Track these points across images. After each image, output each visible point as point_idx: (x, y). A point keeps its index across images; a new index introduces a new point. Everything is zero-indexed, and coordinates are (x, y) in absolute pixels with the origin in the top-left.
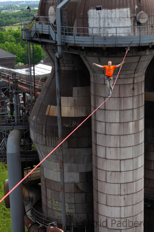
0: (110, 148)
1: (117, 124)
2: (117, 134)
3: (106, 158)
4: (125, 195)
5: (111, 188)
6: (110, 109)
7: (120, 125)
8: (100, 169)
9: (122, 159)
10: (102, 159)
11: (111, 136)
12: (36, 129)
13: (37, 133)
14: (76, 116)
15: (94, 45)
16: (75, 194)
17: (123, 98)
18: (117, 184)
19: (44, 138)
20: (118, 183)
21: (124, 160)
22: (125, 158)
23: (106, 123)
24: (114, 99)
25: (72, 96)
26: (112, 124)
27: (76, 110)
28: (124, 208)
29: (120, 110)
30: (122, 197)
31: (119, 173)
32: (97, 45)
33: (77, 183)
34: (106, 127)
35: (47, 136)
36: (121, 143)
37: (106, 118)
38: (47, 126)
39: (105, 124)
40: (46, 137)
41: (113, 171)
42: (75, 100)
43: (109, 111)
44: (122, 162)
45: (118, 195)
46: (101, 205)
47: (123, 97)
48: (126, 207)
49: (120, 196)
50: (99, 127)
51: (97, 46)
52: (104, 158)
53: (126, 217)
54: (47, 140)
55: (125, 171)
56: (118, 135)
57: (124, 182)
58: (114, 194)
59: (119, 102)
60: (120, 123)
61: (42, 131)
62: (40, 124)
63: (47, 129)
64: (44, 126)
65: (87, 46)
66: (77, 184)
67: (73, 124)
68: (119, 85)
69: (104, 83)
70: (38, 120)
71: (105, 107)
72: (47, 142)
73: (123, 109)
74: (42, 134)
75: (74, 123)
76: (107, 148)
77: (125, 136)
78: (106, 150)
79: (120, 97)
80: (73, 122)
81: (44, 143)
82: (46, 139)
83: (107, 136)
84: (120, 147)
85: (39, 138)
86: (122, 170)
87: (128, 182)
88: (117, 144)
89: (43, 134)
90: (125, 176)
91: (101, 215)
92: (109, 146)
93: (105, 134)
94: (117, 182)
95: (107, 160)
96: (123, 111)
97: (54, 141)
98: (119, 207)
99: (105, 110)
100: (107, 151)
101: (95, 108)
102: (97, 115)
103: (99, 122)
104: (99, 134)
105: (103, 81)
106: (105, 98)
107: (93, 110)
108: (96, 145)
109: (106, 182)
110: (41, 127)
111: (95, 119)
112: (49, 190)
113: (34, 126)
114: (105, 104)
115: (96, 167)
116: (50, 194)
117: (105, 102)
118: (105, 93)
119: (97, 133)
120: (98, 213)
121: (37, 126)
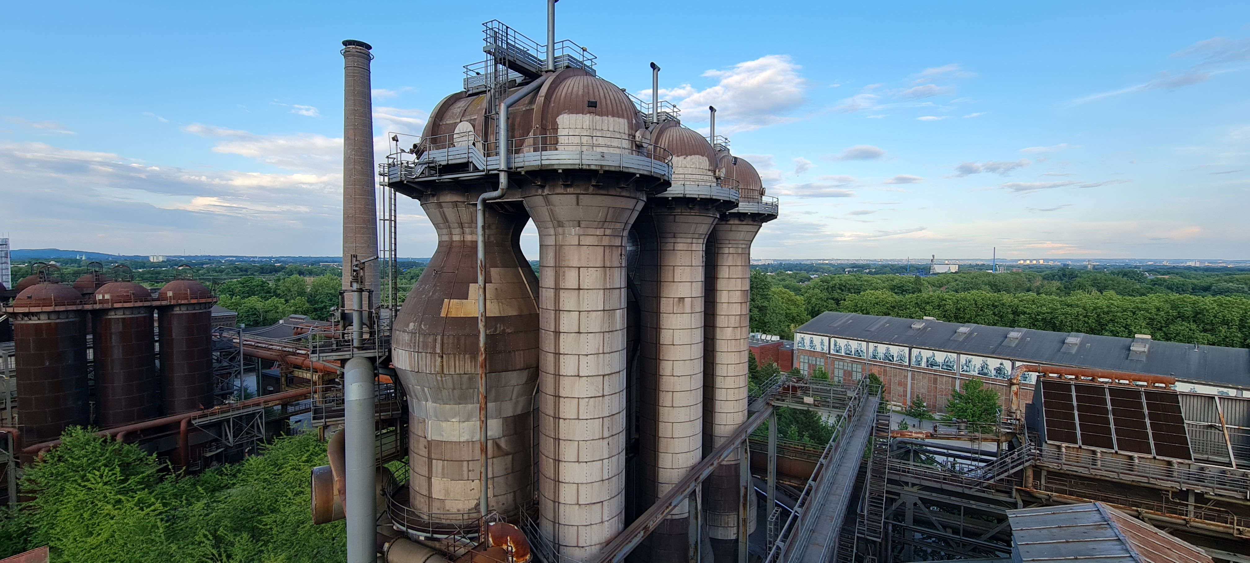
0: (587, 355)
1: (600, 312)
2: (599, 331)
3: (578, 376)
4: (609, 437)
5: (587, 429)
6: (588, 288)
7: (604, 314)
8: (564, 398)
9: (606, 373)
10: (571, 378)
11: (588, 334)
12: (418, 346)
14: (503, 315)
15: (582, 165)
16: (494, 459)
17: (608, 269)
18: (598, 420)
19: (439, 360)
20: (599, 418)
21: (608, 375)
22: (610, 373)
23: (580, 312)
24: (596, 269)
25: (491, 283)
26: (591, 313)
27: (500, 304)
28: (607, 460)
29: (604, 289)
30: (606, 441)
31: (601, 398)
32: (589, 165)
33: (499, 438)
34: (579, 320)
35: (444, 356)
36: (605, 345)
37: (581, 303)
38: (445, 337)
39: (579, 314)
40: (442, 357)
41: (591, 397)
42: (496, 289)
43: (586, 291)
44: (606, 377)
45: (599, 439)
46: (566, 464)
47: (608, 266)
48: (610, 459)
49: (601, 440)
50: (565, 322)
51: (588, 168)
52: (575, 376)
53: (610, 477)
54: (445, 363)
55: (609, 395)
56: (601, 332)
57: (608, 415)
58: (592, 439)
59: (603, 276)
60: (604, 310)
61: (435, 348)
62: (430, 335)
63: (445, 341)
64: (439, 338)
65: (569, 167)
66: (498, 441)
67: (498, 329)
68: (604, 246)
69: (577, 244)
70: (423, 327)
71: (579, 285)
72: (445, 366)
73: (608, 287)
74: (434, 353)
75: (500, 327)
76: (580, 356)
77: (610, 333)
79: (604, 267)
80: (498, 325)
81: (438, 369)
82: (442, 362)
83: (582, 335)
84: (603, 353)
85: (424, 363)
86: (605, 394)
87: (613, 413)
88: (599, 350)
89: (436, 353)
90: (610, 405)
91: (565, 483)
93: (579, 332)
94: (597, 417)
95: (581, 378)
96: (608, 291)
97: (461, 362)
98: (599, 460)
99: (579, 289)
100: (580, 363)
101: (557, 289)
102: (561, 300)
103: (565, 312)
104: (565, 334)
105: (577, 238)
106: (579, 268)
107: (551, 293)
108: (557, 356)
109: (578, 419)
110: (430, 339)
111: (557, 308)
112: (438, 461)
113: (411, 341)
114: (579, 279)
115: (556, 396)
116: (440, 470)
117: (579, 277)
118: (579, 260)
119: (560, 332)
120: (559, 481)
121: (421, 340)
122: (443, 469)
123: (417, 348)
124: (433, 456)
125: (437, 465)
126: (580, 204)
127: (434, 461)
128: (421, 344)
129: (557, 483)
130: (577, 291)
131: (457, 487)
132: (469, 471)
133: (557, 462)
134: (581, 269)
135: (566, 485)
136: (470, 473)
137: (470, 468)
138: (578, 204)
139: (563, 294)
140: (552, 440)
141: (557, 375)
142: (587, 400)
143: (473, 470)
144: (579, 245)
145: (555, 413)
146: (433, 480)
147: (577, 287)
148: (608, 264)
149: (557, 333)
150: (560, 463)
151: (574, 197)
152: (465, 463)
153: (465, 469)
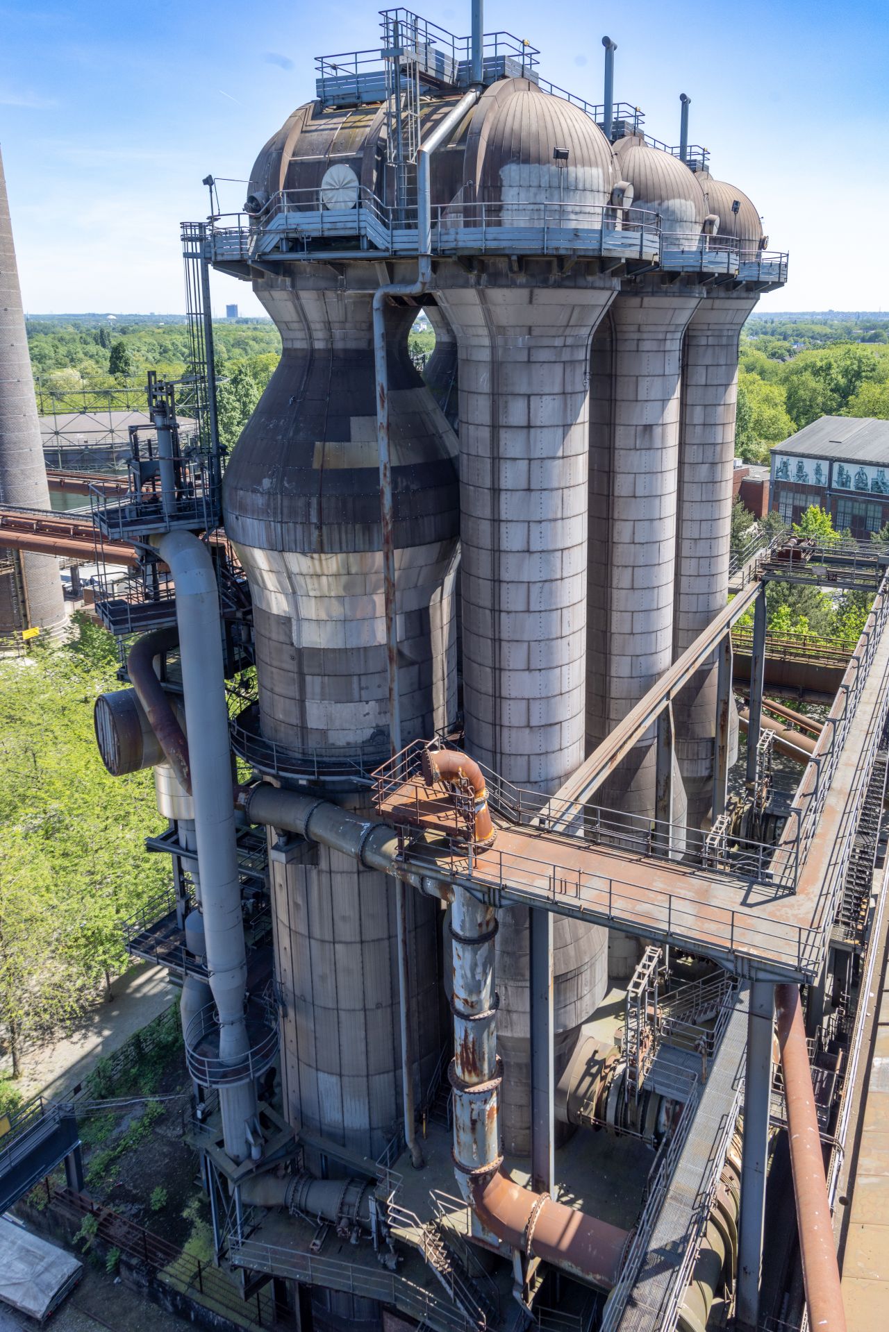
0: (540, 522)
1: (558, 460)
2: (557, 486)
3: (528, 551)
4: (569, 636)
5: (540, 626)
6: (541, 425)
7: (563, 463)
8: (508, 582)
9: (566, 546)
10: (517, 554)
11: (543, 491)
12: (282, 513)
13: (287, 523)
17: (570, 394)
19: (315, 533)
20: (556, 610)
21: (569, 549)
22: (570, 545)
23: (530, 460)
24: (552, 397)
26: (546, 461)
29: (565, 425)
30: (565, 642)
31: (559, 583)
33: (401, 642)
34: (529, 471)
35: (324, 527)
37: (532, 447)
38: (324, 500)
39: (530, 464)
40: (320, 528)
41: (545, 581)
43: (539, 430)
45: (557, 638)
46: (509, 673)
47: (570, 391)
49: (560, 640)
50: (508, 475)
51: (554, 253)
52: (524, 551)
53: (571, 689)
54: (325, 538)
55: (570, 577)
58: (546, 639)
59: (562, 406)
60: (563, 457)
61: (308, 515)
62: (298, 496)
63: (324, 505)
64: (314, 501)
66: (399, 645)
68: (564, 362)
69: (526, 359)
70: (286, 485)
71: (529, 420)
72: (325, 541)
73: (569, 422)
74: (306, 523)
76: (531, 524)
77: (572, 489)
78: (529, 531)
79: (564, 393)
81: (315, 546)
82: (321, 536)
83: (533, 493)
84: (563, 518)
85: (293, 537)
86: (565, 575)
88: (556, 513)
89: (310, 523)
90: (571, 589)
91: (510, 699)
92: (538, 519)
93: (529, 490)
95: (532, 555)
98: (555, 668)
99: (529, 427)
100: (531, 533)
101: (495, 427)
102: (502, 443)
103: (508, 461)
104: (509, 493)
105: (526, 352)
106: (529, 396)
107: (485, 433)
108: (496, 524)
109: (528, 611)
110: (301, 503)
111: (496, 455)
112: (316, 677)
113: (268, 505)
114: (529, 412)
115: (494, 581)
116: (318, 689)
117: (529, 408)
118: (530, 384)
119: (500, 490)
120: (501, 697)
121: (286, 503)
122: (323, 688)
123: (280, 516)
124: (306, 670)
125: (314, 684)
126: (534, 301)
127: (308, 678)
128: (285, 510)
129: (498, 700)
130: (525, 431)
131: (343, 713)
132: (361, 689)
133: (497, 672)
134: (532, 398)
135: (511, 702)
136: (363, 692)
137: (363, 685)
138: (531, 302)
139: (505, 435)
140: (489, 641)
141: (496, 551)
142: (540, 585)
143: (367, 688)
144: (529, 361)
145: (493, 604)
146: (307, 704)
147: (525, 424)
148: (569, 389)
149: (496, 491)
150: (503, 673)
151: (525, 292)
152: (355, 679)
153: (355, 686)
